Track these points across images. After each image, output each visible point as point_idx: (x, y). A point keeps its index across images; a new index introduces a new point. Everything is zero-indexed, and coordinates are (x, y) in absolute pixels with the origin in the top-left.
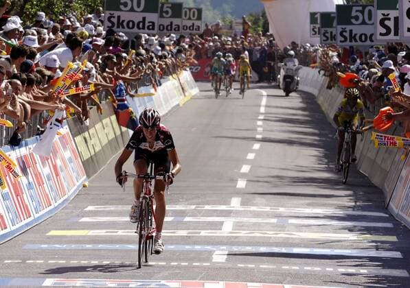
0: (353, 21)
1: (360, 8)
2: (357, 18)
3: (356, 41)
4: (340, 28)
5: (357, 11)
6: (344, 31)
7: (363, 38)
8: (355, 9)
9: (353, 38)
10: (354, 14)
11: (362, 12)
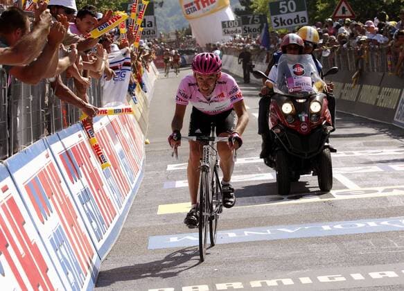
0: (281, 11)
1: (285, 2)
2: (283, 9)
3: (285, 25)
4: (273, 18)
5: (283, 5)
6: (276, 19)
7: (290, 22)
8: (281, 3)
9: (283, 23)
10: (281, 7)
11: (286, 5)
